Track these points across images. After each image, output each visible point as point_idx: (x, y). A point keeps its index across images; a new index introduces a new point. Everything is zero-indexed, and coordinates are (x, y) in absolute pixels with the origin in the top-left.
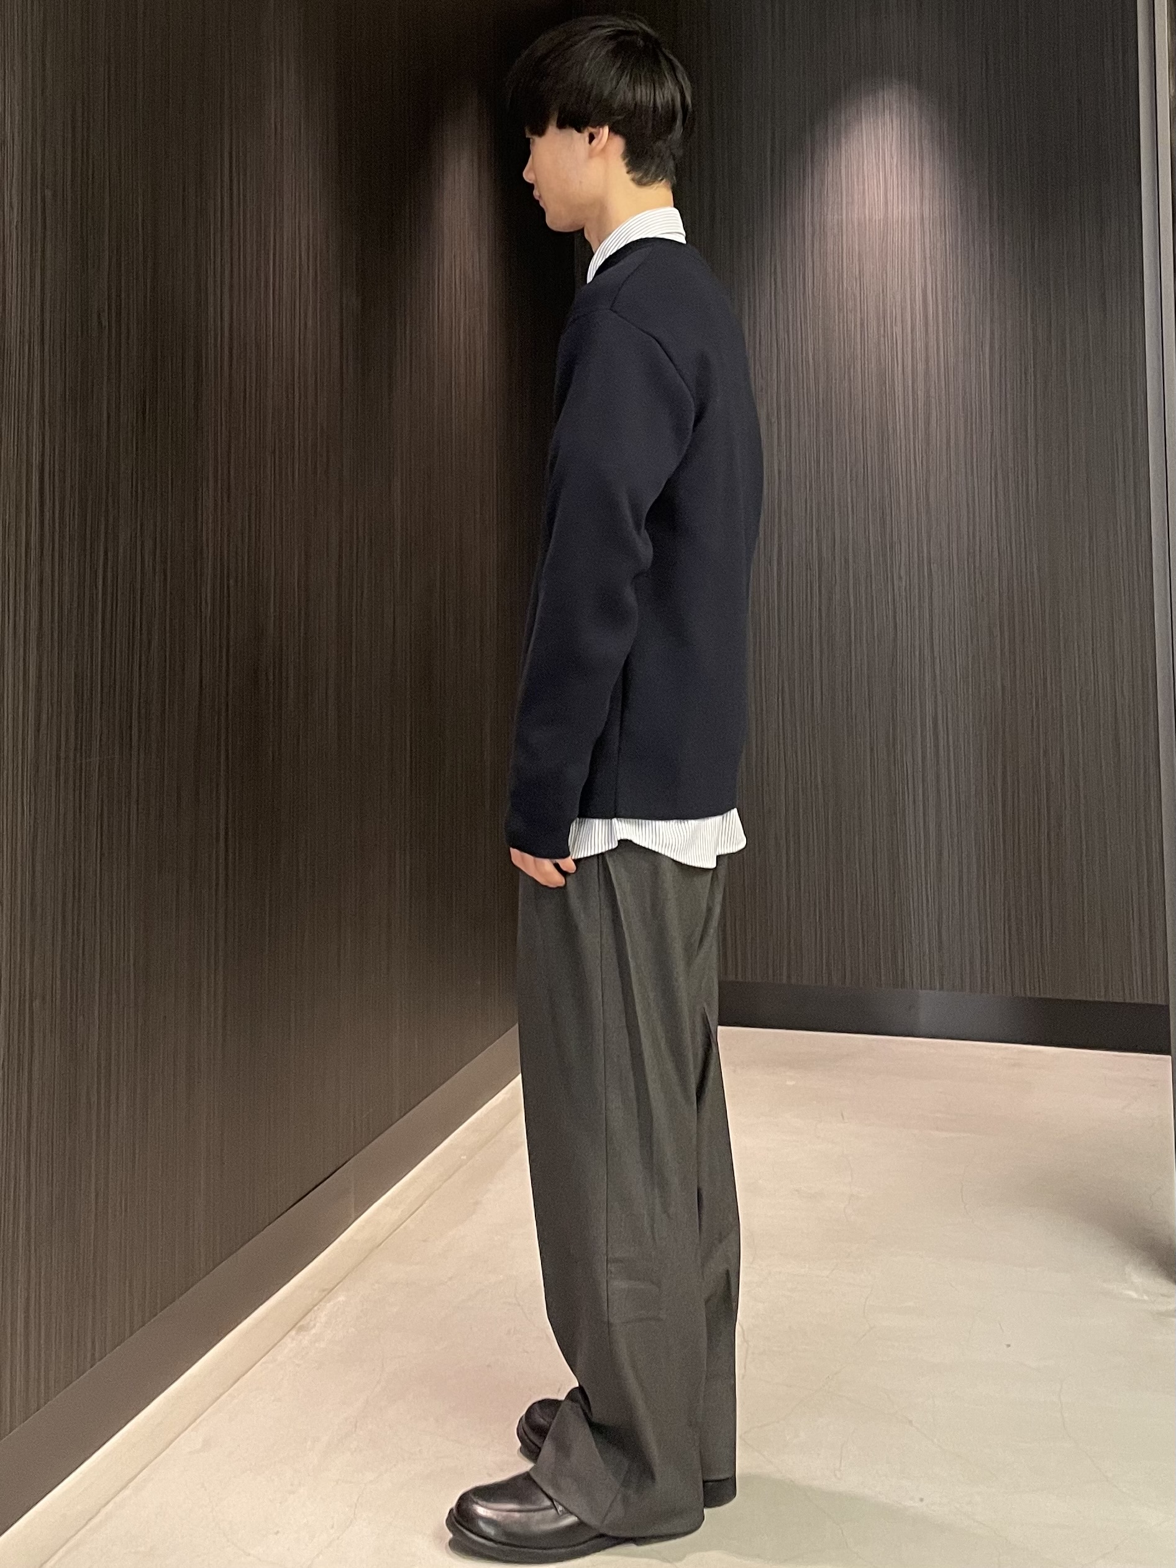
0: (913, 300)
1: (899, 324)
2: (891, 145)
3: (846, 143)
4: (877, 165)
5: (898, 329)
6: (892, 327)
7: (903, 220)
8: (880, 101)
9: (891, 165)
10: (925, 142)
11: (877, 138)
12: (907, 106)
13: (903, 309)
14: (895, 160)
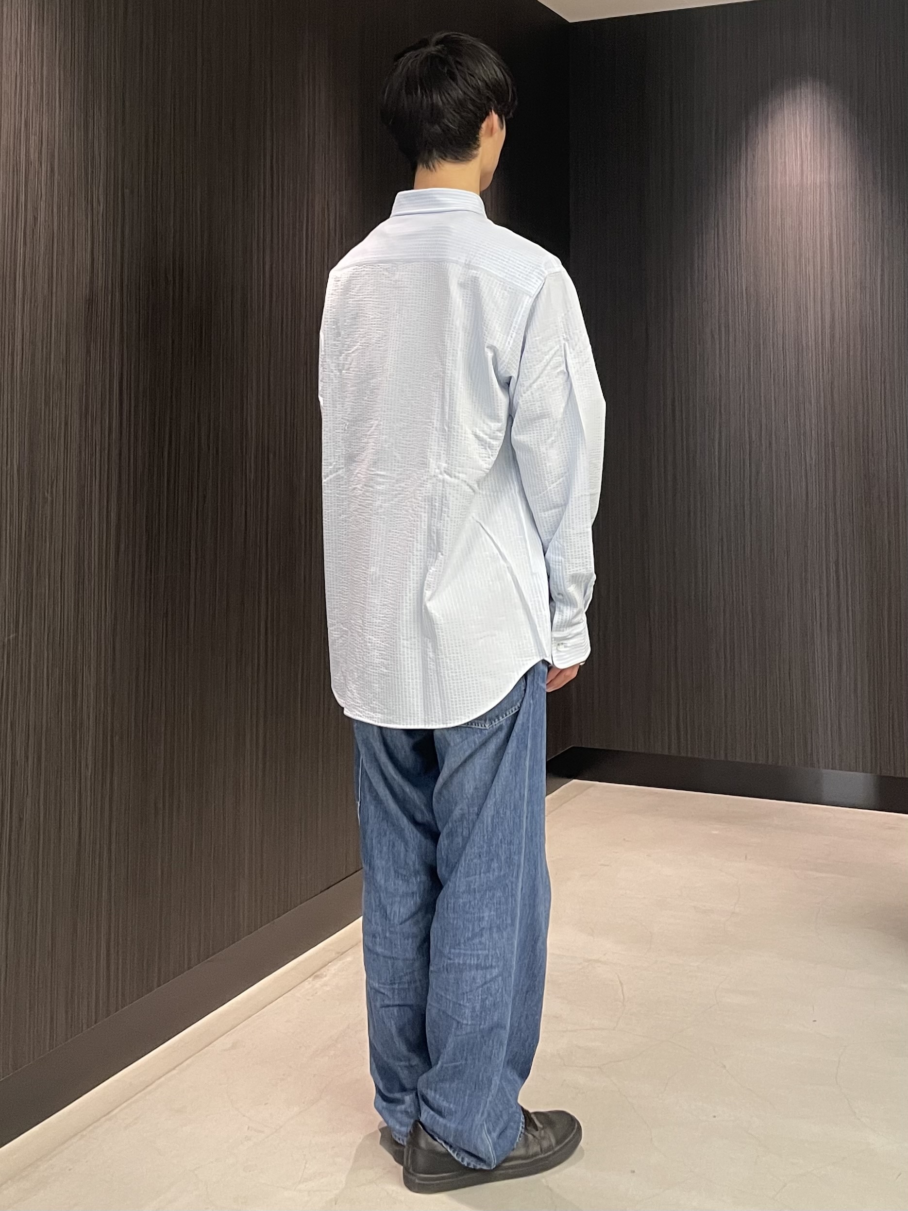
0: (822, 246)
1: (811, 263)
2: (806, 129)
3: (772, 127)
4: (796, 144)
5: (810, 269)
6: (806, 265)
7: (815, 184)
8: (798, 95)
9: (806, 143)
10: (832, 126)
11: (795, 123)
12: (818, 98)
13: (814, 253)
14: (809, 138)
